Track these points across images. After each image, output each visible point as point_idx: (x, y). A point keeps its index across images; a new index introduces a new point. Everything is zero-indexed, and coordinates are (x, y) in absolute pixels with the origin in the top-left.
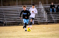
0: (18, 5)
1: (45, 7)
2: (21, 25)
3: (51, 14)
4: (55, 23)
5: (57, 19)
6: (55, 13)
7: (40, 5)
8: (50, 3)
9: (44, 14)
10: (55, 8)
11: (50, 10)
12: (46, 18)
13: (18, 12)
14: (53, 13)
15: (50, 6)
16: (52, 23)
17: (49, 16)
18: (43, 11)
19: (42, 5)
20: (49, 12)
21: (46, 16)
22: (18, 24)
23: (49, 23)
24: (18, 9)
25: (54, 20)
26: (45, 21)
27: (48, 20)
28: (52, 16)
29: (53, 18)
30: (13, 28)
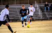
0: (16, 4)
1: (40, 6)
2: (19, 22)
3: (46, 12)
4: (49, 19)
5: (50, 16)
6: (49, 11)
7: (36, 4)
8: (44, 2)
9: (39, 12)
10: (49, 7)
11: (44, 8)
12: (41, 15)
13: (16, 10)
14: (47, 11)
15: (44, 5)
16: (46, 19)
17: (44, 13)
18: (38, 9)
19: (37, 4)
20: (43, 10)
21: (41, 14)
22: (16, 21)
23: (43, 19)
24: (16, 8)
25: (48, 17)
26: (40, 18)
27: (42, 17)
28: (46, 14)
29: (47, 15)
30: (12, 24)
